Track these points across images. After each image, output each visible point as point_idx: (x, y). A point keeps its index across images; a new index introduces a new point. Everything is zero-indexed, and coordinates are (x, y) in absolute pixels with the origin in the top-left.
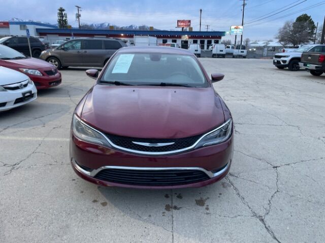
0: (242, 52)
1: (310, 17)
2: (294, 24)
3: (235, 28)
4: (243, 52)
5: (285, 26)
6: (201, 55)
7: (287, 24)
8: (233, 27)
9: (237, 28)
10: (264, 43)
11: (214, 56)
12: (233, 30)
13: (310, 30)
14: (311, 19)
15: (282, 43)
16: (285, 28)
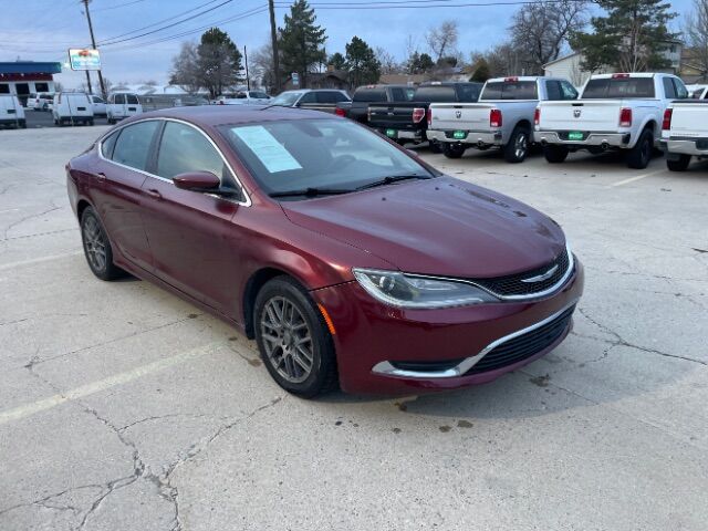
0: (131, 109)
1: (225, 35)
2: (200, 47)
3: (80, 54)
4: (134, 109)
5: (184, 52)
6: (27, 122)
7: (187, 49)
8: (74, 52)
9: (85, 55)
10: (142, 88)
11: (64, 122)
12: (75, 59)
13: (232, 60)
14: (229, 40)
15: (185, 86)
16: (184, 56)
